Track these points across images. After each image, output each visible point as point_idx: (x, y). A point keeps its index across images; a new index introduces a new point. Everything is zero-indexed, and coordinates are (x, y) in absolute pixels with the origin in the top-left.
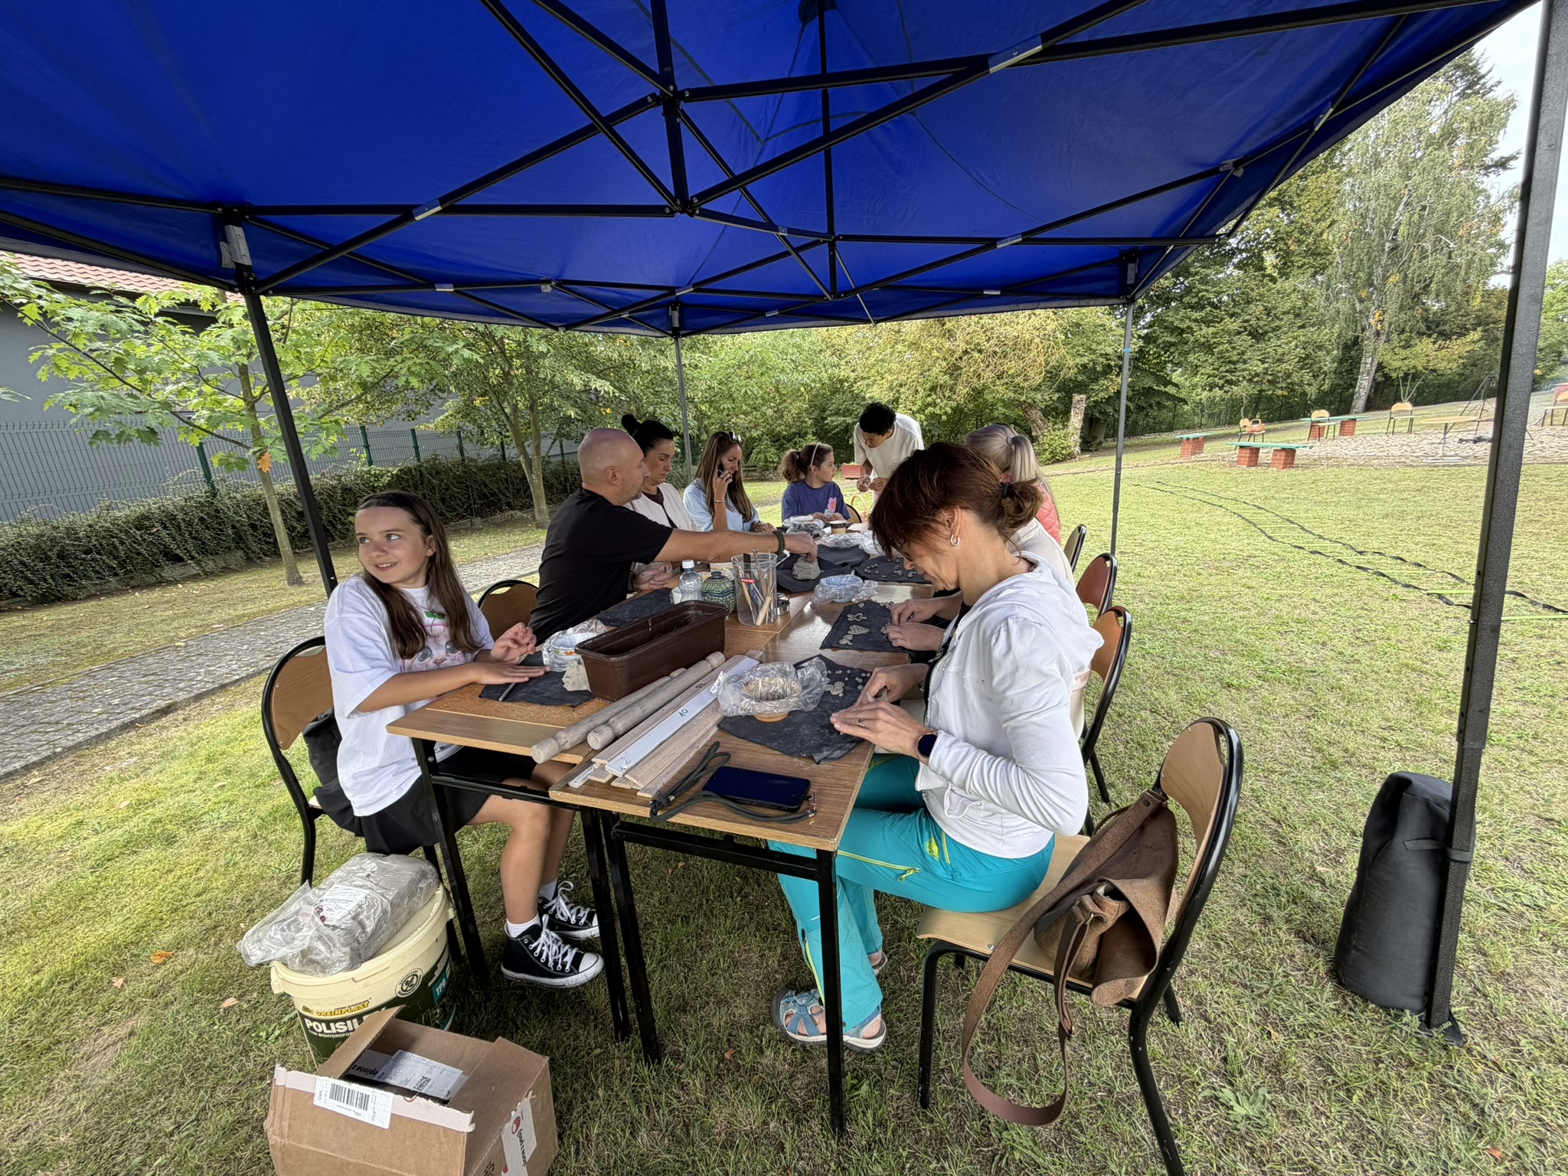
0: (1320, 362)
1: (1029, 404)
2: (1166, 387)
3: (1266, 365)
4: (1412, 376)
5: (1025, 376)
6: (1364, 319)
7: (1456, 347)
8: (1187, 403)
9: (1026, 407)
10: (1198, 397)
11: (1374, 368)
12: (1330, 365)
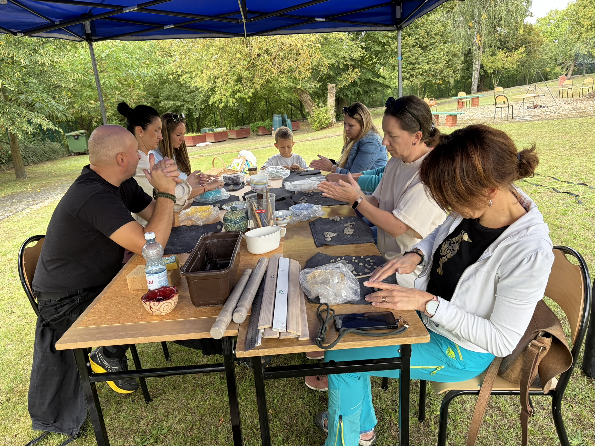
0: (456, 64)
1: (302, 90)
2: (378, 78)
3: (430, 66)
4: (497, 72)
5: (299, 72)
6: (473, 39)
7: (515, 56)
8: (391, 88)
9: (300, 93)
10: (394, 85)
11: (479, 67)
12: (460, 65)
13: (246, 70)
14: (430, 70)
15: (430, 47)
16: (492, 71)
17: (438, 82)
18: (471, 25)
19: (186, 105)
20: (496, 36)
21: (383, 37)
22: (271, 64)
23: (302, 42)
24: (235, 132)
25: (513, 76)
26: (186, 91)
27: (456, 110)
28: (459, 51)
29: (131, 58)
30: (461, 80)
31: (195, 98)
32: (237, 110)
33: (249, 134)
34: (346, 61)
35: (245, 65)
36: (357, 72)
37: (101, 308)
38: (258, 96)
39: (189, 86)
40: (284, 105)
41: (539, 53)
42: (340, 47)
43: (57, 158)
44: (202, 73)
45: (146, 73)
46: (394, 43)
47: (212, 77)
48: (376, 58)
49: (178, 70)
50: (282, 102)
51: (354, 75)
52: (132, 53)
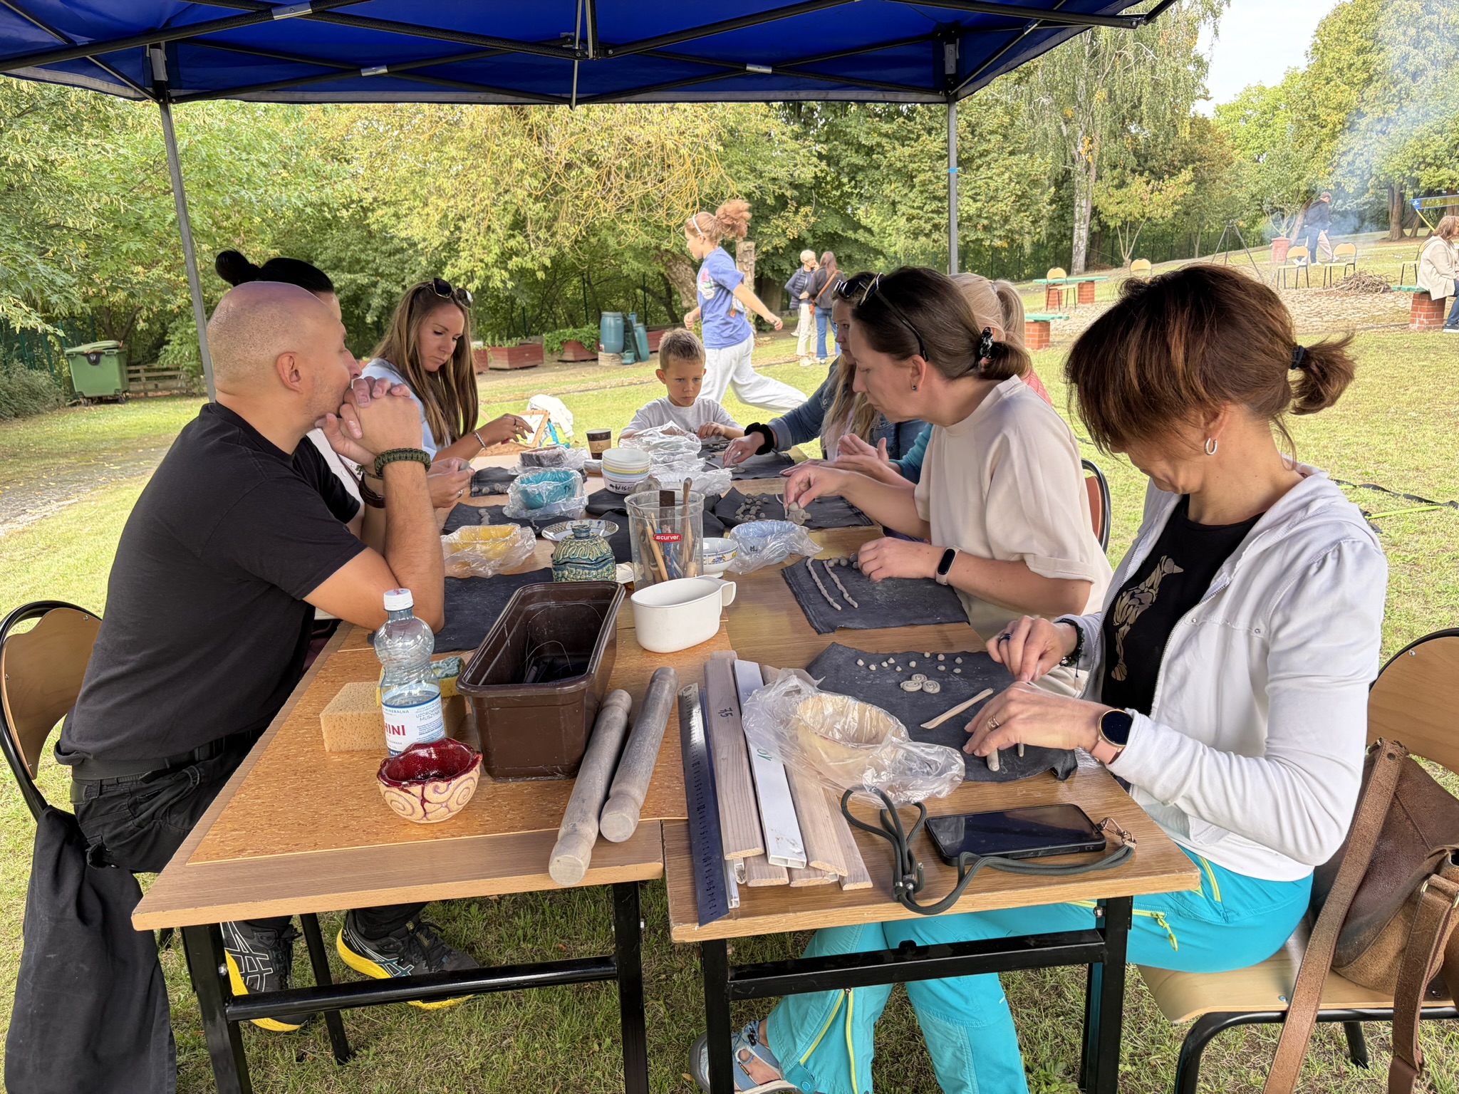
0: (1037, 203)
1: (674, 255)
2: (855, 232)
3: (979, 204)
4: (1129, 225)
5: (669, 209)
6: (1073, 147)
7: (1170, 189)
8: (885, 256)
9: (669, 260)
10: (892, 249)
11: (1089, 214)
12: (1048, 207)
13: (537, 199)
14: (979, 216)
15: (979, 162)
16: (1119, 224)
17: (997, 243)
18: (1070, 114)
19: (383, 284)
20: (1127, 142)
21: (868, 133)
22: (600, 187)
23: (676, 137)
24: (506, 353)
25: (1163, 236)
26: (384, 248)
27: (1044, 309)
28: (1045, 174)
29: (247, 160)
30: (1048, 243)
31: (406, 266)
32: (511, 300)
33: (542, 358)
34: (780, 188)
35: (536, 188)
36: (806, 216)
37: (254, 804)
38: (562, 266)
39: (392, 238)
40: (626, 291)
41: (1223, 185)
42: (766, 153)
43: (41, 410)
44: (426, 205)
45: (284, 198)
46: (894, 148)
47: (451, 216)
48: (850, 181)
49: (365, 195)
50: (623, 283)
51: (799, 221)
52: (248, 149)
